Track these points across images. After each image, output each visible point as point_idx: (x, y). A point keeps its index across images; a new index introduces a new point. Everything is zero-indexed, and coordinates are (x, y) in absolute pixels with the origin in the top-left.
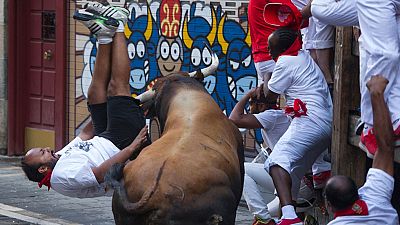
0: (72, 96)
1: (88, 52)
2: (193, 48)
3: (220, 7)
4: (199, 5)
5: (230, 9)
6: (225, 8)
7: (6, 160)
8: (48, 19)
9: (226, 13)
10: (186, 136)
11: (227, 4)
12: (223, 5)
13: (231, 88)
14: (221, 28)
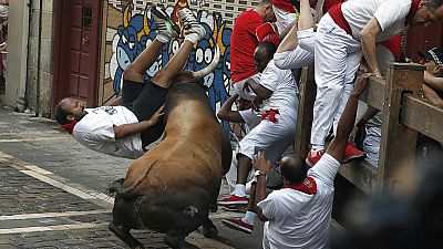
0: (101, 77)
1: (115, 43)
2: (198, 48)
3: (220, 16)
4: (204, 13)
5: (229, 19)
6: (224, 18)
7: (48, 123)
8: (87, 12)
9: (225, 22)
10: (180, 143)
11: (226, 15)
12: (223, 16)
13: (226, 84)
14: (220, 33)
